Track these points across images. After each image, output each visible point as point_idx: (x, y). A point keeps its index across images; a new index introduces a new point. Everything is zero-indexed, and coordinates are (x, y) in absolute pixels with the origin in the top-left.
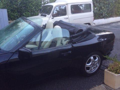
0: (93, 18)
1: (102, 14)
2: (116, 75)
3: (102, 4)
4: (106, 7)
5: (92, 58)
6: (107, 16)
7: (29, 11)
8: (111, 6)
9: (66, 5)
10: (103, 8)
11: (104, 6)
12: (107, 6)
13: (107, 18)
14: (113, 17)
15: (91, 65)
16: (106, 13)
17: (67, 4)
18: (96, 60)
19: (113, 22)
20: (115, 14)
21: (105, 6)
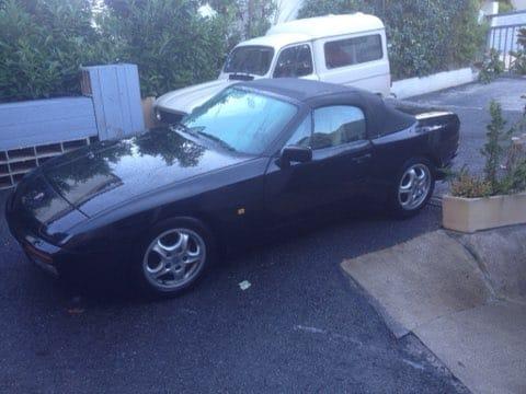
0: (389, 77)
1: (411, 63)
2: (470, 200)
3: (409, 30)
4: (423, 38)
5: (413, 171)
6: (429, 66)
7: (188, 68)
8: (437, 32)
9: (309, 44)
10: (413, 41)
11: (416, 36)
12: (427, 34)
13: (427, 75)
14: (447, 70)
15: (410, 188)
16: (424, 59)
17: (312, 41)
18: (422, 177)
19: (449, 85)
20: (452, 58)
21: (421, 35)
